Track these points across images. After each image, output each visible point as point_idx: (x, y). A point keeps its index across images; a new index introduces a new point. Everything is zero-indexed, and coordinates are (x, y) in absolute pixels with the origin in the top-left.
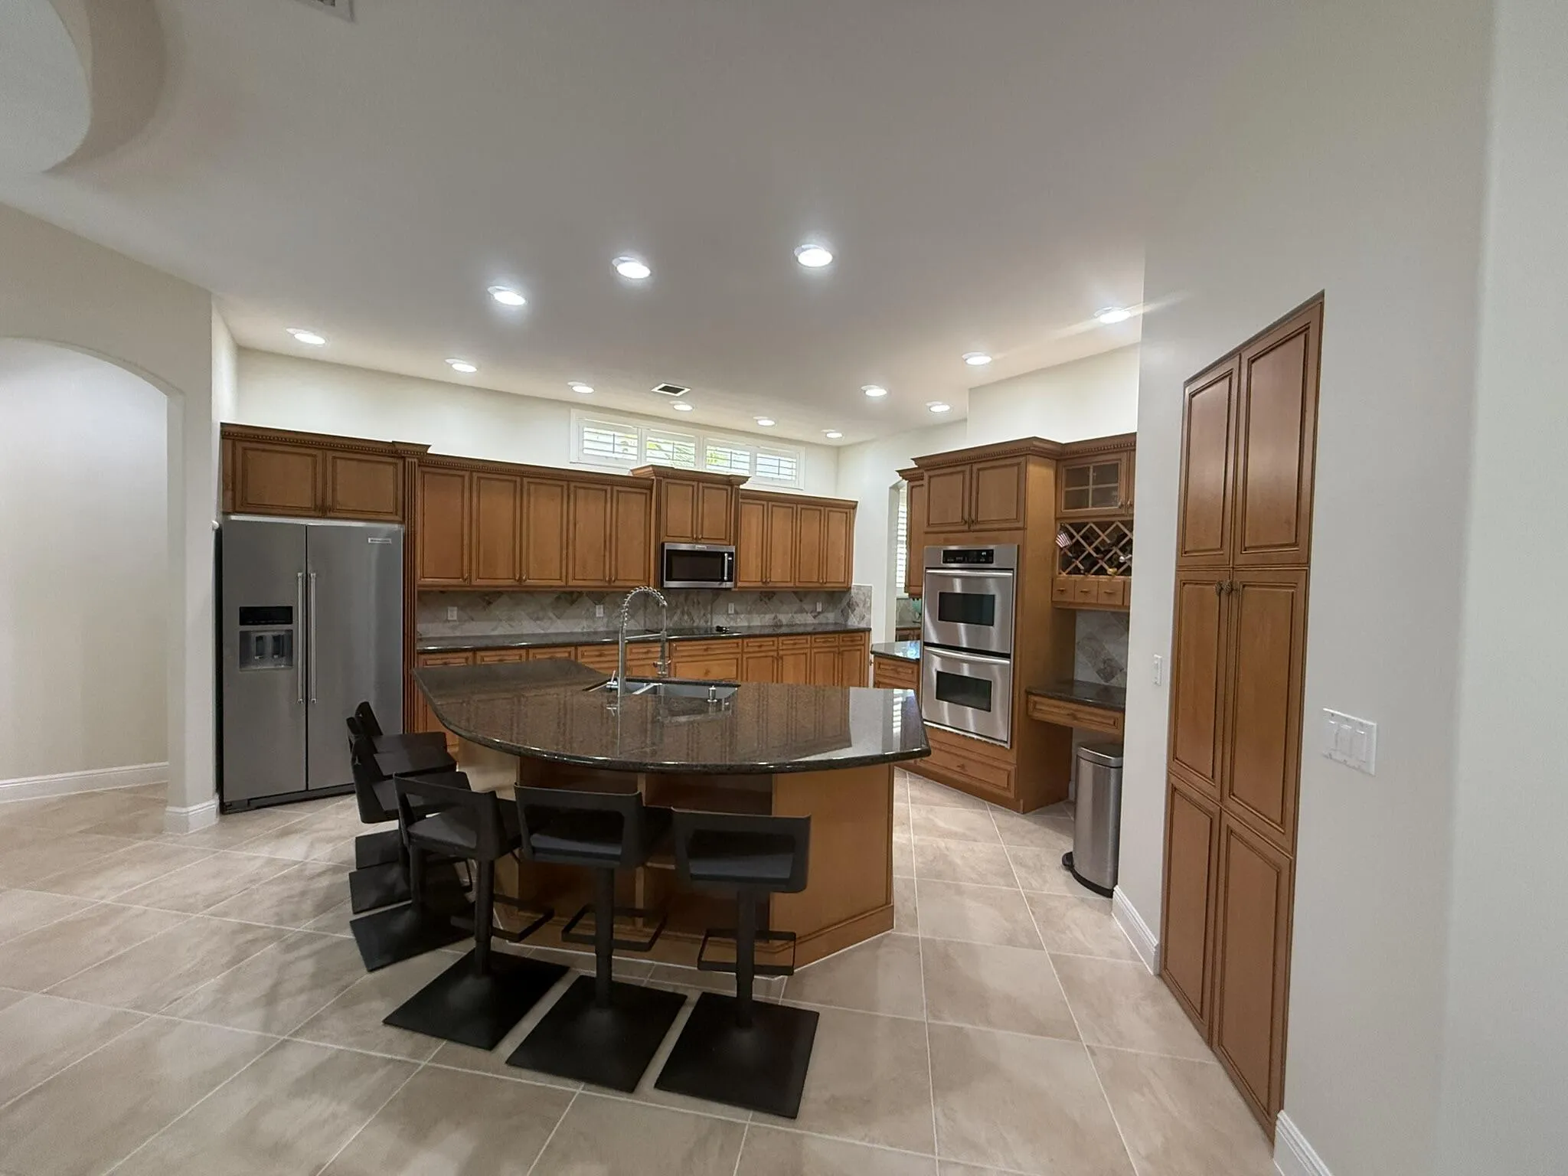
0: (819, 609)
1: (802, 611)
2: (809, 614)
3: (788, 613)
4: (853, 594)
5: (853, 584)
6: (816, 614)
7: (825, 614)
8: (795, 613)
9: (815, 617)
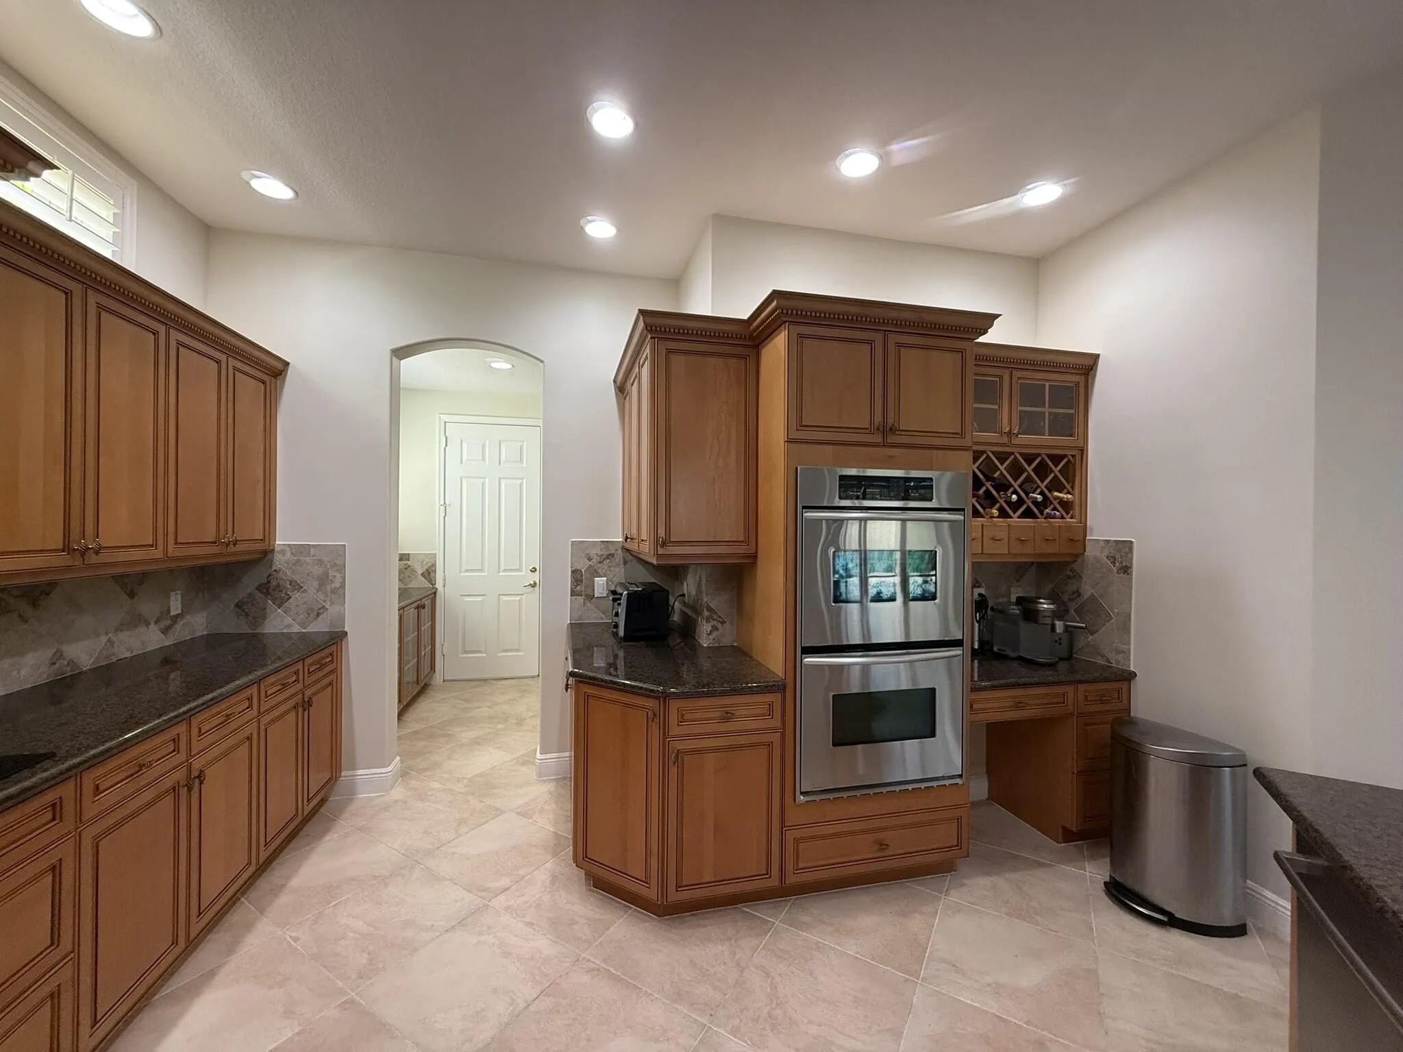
0: (176, 606)
1: (137, 620)
2: (152, 627)
3: (97, 635)
4: (276, 566)
5: (277, 543)
6: (168, 622)
7: (188, 618)
8: (118, 629)
9: (165, 631)
